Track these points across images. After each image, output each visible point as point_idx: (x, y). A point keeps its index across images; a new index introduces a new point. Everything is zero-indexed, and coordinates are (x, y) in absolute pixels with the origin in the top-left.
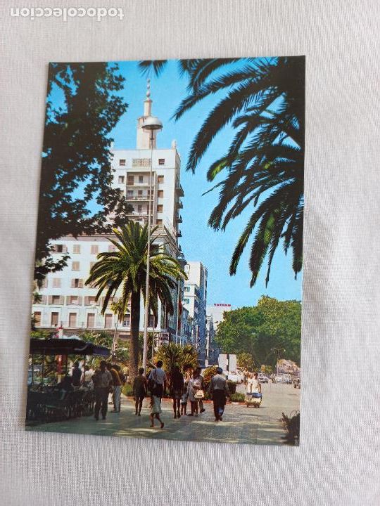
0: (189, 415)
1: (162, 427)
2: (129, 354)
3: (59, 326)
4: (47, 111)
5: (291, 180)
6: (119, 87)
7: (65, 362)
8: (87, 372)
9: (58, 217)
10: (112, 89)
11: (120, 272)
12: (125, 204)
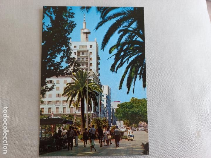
0: (106, 146)
1: (95, 151)
2: (81, 123)
3: (52, 113)
4: (43, 26)
5: (140, 53)
6: (72, 17)
7: (55, 128)
8: (64, 131)
9: (50, 69)
10: (69, 18)
11: (76, 90)
12: (77, 63)
